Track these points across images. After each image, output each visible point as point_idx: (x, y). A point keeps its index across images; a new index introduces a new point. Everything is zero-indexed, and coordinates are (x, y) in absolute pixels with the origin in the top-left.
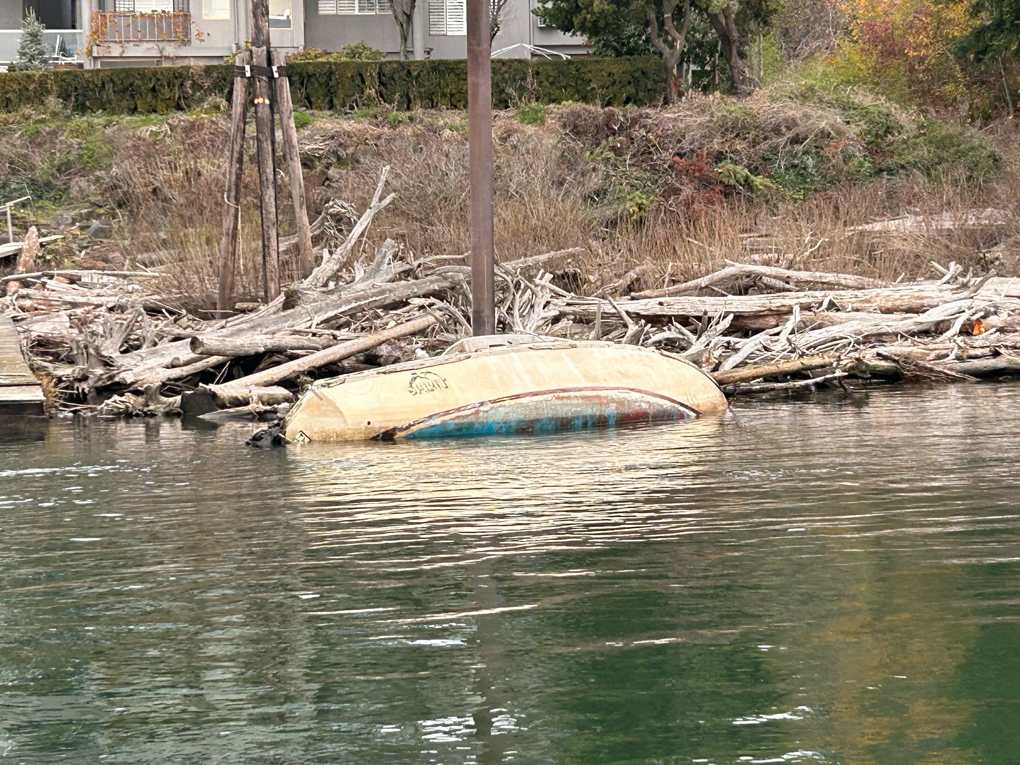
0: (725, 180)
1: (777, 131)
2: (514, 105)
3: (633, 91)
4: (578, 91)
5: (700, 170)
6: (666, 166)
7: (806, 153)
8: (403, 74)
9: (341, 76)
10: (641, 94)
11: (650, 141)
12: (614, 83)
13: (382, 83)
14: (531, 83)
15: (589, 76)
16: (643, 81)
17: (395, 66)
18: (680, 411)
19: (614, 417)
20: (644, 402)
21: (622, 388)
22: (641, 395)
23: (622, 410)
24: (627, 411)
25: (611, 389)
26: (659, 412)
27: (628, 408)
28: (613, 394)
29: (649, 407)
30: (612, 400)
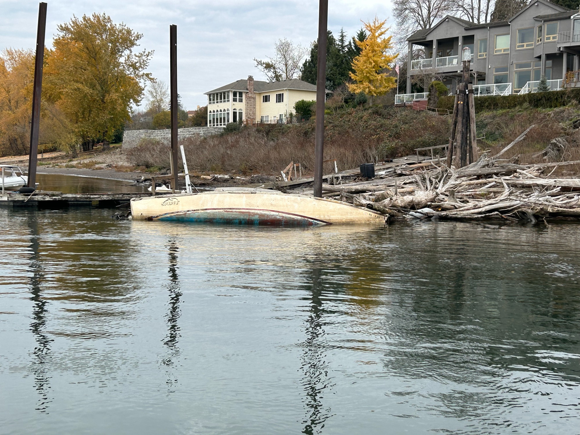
18: (310, 221)
19: (258, 220)
20: (279, 216)
21: (266, 210)
22: (278, 213)
23: (263, 218)
24: (266, 219)
25: (258, 210)
26: (290, 220)
27: (267, 218)
28: (259, 212)
29: (282, 218)
30: (257, 214)
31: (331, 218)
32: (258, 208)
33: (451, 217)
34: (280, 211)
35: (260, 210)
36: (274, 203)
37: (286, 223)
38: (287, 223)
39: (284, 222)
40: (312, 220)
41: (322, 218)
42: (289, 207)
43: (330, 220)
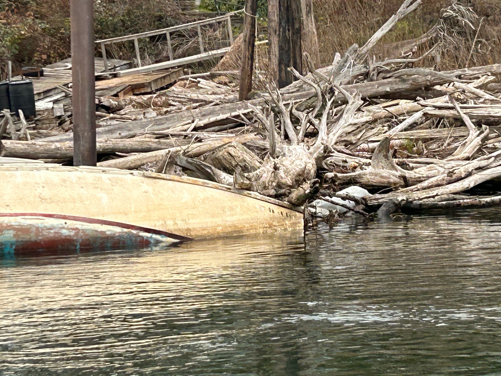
18: (142, 237)
19: (12, 245)
20: (68, 229)
21: (31, 215)
22: (63, 221)
23: (26, 237)
24: (33, 239)
25: (11, 215)
26: (95, 239)
27: (37, 235)
28: (13, 221)
29: (76, 234)
30: (10, 227)
31: (190, 227)
32: (8, 211)
33: (421, 204)
34: (67, 214)
35: (16, 215)
36: (46, 193)
37: (85, 245)
38: (88, 245)
39: (81, 245)
40: (148, 235)
41: (170, 227)
42: (87, 203)
43: (188, 230)
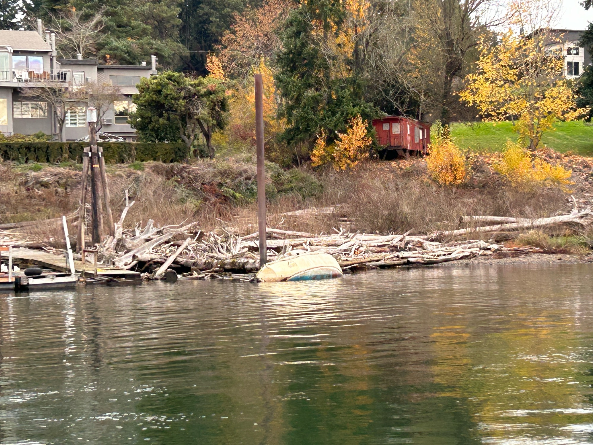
0: (225, 195)
1: (240, 174)
2: (127, 161)
3: (174, 156)
4: (152, 156)
5: (215, 191)
6: (199, 189)
7: (253, 184)
8: (79, 148)
9: (53, 148)
10: (178, 158)
11: (190, 178)
12: (167, 153)
13: (70, 152)
14: (134, 152)
15: (157, 150)
16: (179, 152)
17: (76, 144)
